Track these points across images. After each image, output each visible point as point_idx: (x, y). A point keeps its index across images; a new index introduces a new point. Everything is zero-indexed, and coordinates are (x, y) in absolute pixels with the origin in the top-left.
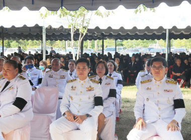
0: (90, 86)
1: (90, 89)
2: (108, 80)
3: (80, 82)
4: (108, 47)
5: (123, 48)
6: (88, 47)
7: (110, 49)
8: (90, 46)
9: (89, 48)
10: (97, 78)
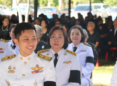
0: (37, 66)
1: (37, 70)
2: (69, 57)
3: (22, 59)
4: (79, 5)
5: (104, 6)
6: (49, 4)
7: (82, 8)
8: (52, 3)
9: (49, 6)
10: (51, 53)
